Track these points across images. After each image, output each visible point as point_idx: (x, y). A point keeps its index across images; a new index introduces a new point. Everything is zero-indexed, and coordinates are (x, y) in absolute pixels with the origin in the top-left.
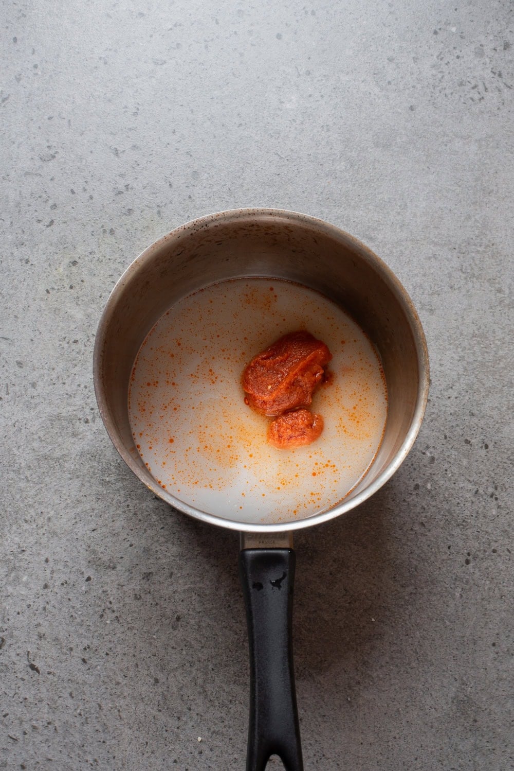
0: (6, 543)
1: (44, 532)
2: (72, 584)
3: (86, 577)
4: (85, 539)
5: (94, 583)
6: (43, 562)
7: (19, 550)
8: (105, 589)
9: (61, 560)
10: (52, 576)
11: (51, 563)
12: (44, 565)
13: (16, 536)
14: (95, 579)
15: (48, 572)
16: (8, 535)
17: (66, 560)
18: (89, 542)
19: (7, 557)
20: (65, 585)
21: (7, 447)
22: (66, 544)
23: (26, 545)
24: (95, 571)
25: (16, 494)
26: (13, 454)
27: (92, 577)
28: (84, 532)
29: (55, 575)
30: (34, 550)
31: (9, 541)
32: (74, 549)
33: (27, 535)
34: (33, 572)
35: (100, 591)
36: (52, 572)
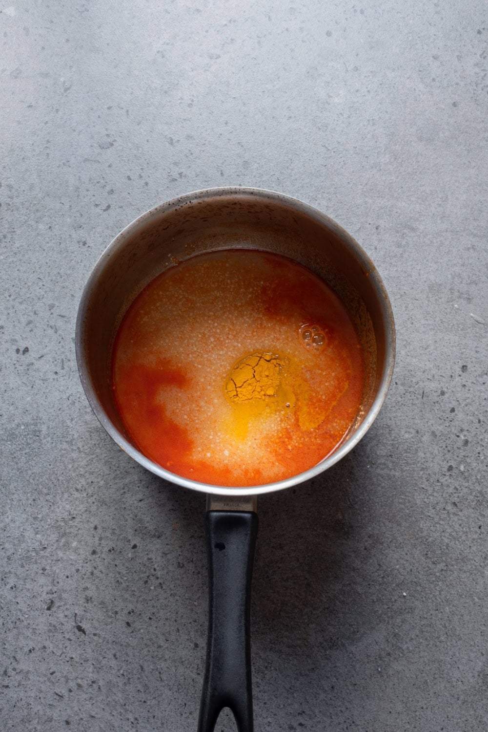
0: (57, 510)
1: (94, 500)
2: (119, 550)
3: (132, 544)
4: (133, 508)
5: (140, 551)
6: (92, 529)
7: (70, 517)
8: (150, 556)
9: (109, 528)
10: (100, 542)
11: (100, 530)
12: (93, 532)
13: (67, 504)
14: (141, 547)
15: (97, 539)
16: (60, 503)
17: (114, 528)
18: (136, 511)
19: (58, 524)
20: (112, 552)
21: (61, 419)
22: (115, 513)
23: (75, 512)
24: (140, 539)
25: (68, 464)
26: (66, 426)
27: (138, 545)
28: (131, 502)
29: (103, 541)
30: (84, 518)
31: (60, 508)
32: (122, 518)
33: (77, 503)
34: (83, 538)
35: (146, 559)
36: (100, 539)
